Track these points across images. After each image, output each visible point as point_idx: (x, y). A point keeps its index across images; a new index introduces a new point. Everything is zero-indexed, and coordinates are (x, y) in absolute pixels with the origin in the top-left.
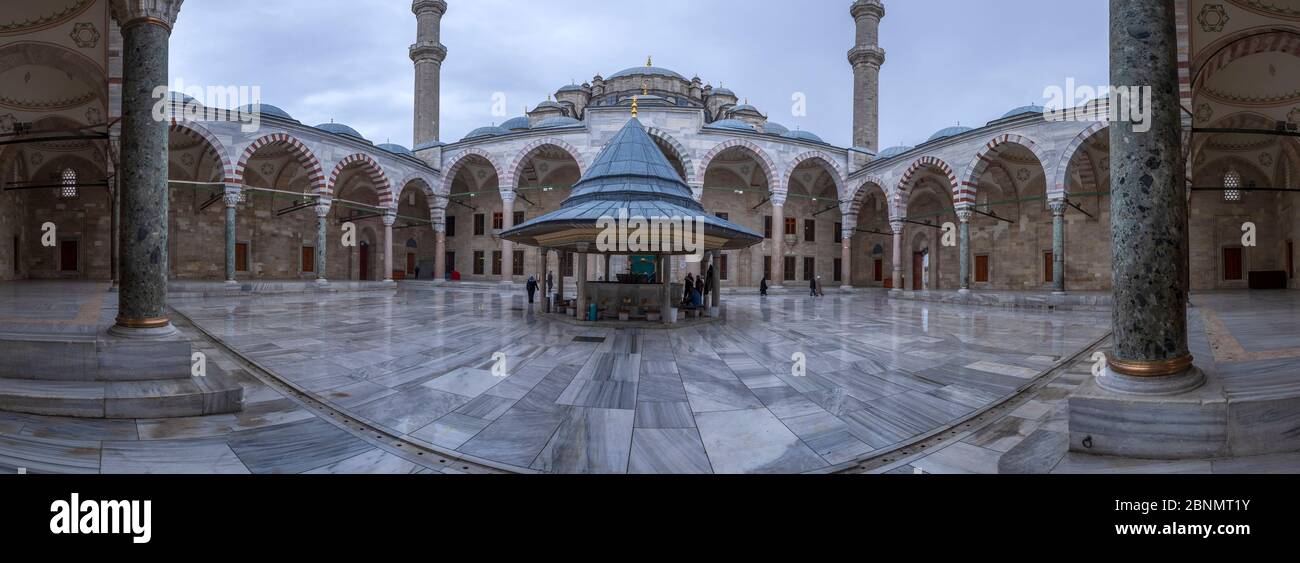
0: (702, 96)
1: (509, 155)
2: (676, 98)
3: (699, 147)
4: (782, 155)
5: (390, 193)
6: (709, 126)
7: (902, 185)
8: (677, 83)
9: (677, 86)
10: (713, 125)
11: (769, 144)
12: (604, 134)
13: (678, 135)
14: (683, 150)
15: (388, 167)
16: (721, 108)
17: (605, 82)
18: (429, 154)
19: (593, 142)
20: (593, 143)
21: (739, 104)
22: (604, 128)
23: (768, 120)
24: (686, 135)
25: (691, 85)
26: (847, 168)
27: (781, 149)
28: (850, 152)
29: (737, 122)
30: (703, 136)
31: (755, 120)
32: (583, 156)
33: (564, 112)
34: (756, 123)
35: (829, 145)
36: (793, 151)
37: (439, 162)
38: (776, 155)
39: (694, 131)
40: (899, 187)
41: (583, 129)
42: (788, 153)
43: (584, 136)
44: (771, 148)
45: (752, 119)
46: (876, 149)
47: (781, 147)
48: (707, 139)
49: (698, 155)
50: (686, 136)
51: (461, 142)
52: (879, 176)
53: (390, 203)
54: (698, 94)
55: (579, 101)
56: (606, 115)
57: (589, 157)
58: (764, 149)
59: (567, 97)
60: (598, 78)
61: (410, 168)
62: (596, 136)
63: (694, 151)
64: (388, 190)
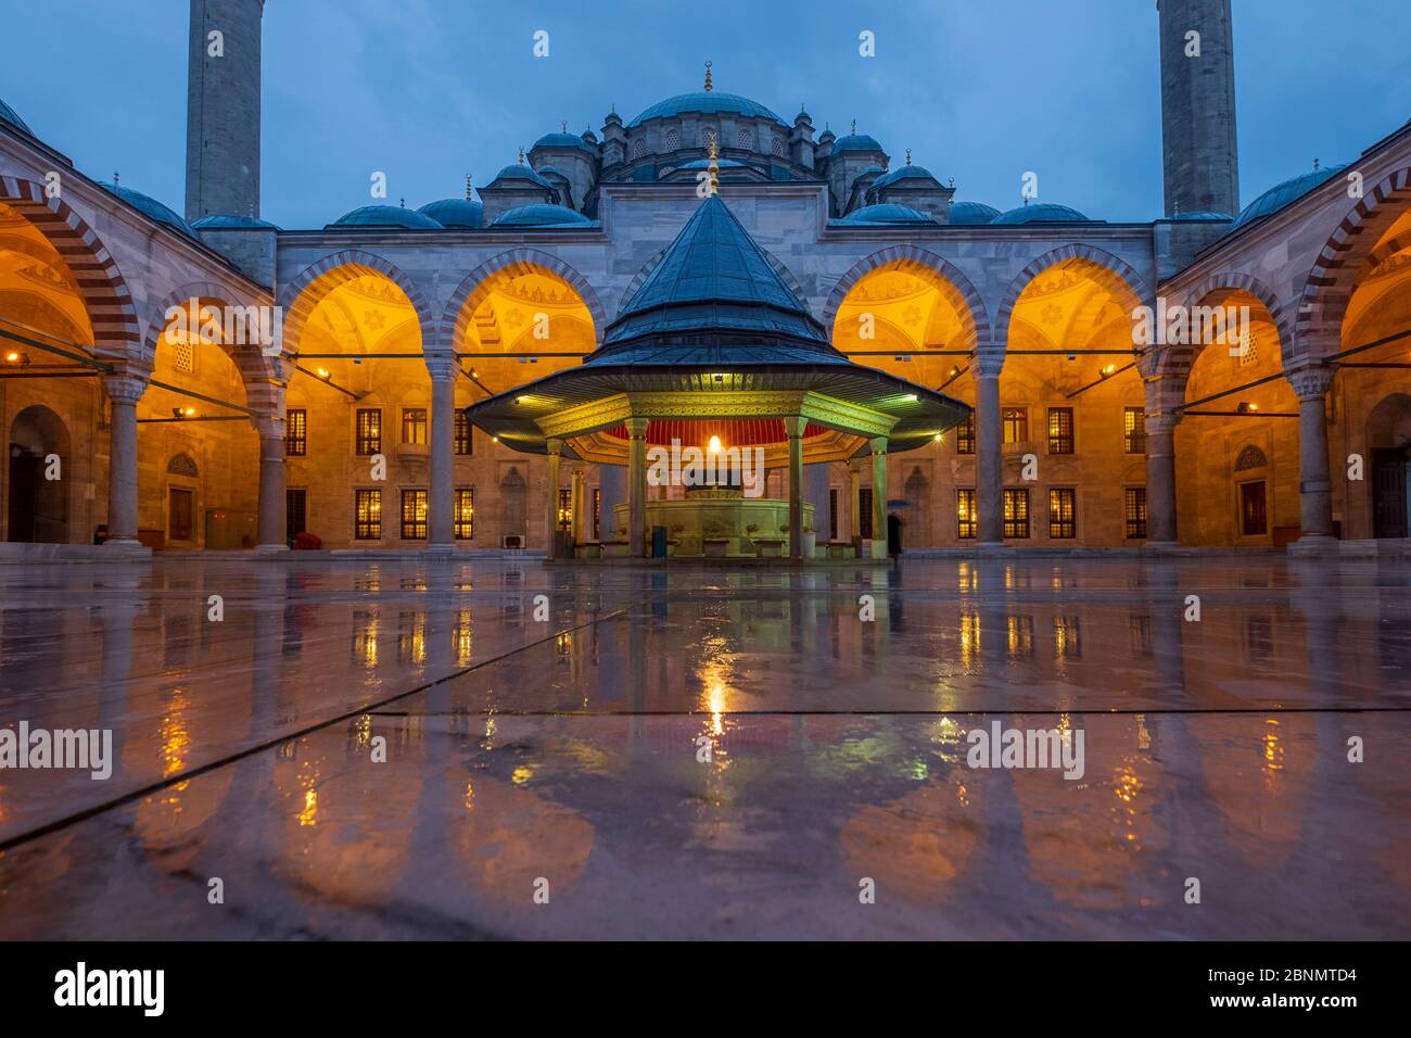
0: (817, 161)
1: (444, 279)
2: (768, 168)
3: (822, 271)
4: (992, 268)
5: (133, 319)
6: (840, 222)
7: (1321, 272)
8: (766, 133)
9: (767, 141)
10: (847, 221)
11: (964, 247)
12: (640, 246)
13: (780, 247)
14: (793, 280)
15: (127, 249)
16: (856, 187)
17: (628, 132)
18: (243, 243)
19: (617, 263)
20: (618, 266)
21: (892, 169)
22: (638, 233)
23: (957, 199)
24: (794, 246)
25: (793, 135)
26: (1154, 269)
27: (991, 254)
28: (1160, 228)
29: (894, 206)
30: (830, 246)
31: (929, 200)
32: (599, 294)
33: (550, 194)
34: (931, 207)
35: (1103, 224)
36: (1019, 254)
37: (273, 272)
38: (980, 271)
39: (809, 237)
40: (1313, 280)
41: (596, 235)
42: (1006, 260)
43: (598, 250)
44: (969, 254)
45: (922, 200)
46: (1234, 207)
47: (991, 250)
48: (836, 253)
49: (819, 289)
50: (796, 250)
51: (328, 229)
52: (1247, 268)
53: (131, 345)
54: (807, 158)
55: (578, 173)
56: (642, 204)
57: (609, 297)
58: (953, 261)
59: (553, 163)
60: (613, 121)
61: (190, 267)
62: (625, 252)
63: (812, 279)
64: (126, 310)
